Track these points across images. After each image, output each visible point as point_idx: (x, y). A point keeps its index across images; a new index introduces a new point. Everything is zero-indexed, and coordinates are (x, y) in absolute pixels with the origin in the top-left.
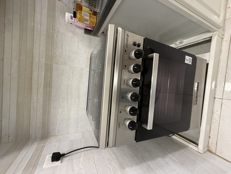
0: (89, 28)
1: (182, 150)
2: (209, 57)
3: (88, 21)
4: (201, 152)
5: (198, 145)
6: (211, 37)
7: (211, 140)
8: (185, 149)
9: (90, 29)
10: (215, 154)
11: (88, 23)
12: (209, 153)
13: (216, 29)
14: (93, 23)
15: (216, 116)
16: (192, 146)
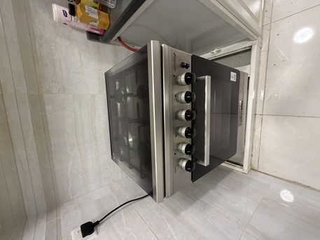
0: (95, 32)
1: (230, 175)
2: (250, 70)
3: (96, 22)
4: (247, 172)
5: (242, 166)
6: (251, 46)
7: (253, 158)
8: (232, 173)
9: (97, 32)
10: (257, 171)
11: (96, 24)
12: (252, 171)
13: (256, 38)
14: (105, 25)
15: (257, 134)
16: (237, 168)
